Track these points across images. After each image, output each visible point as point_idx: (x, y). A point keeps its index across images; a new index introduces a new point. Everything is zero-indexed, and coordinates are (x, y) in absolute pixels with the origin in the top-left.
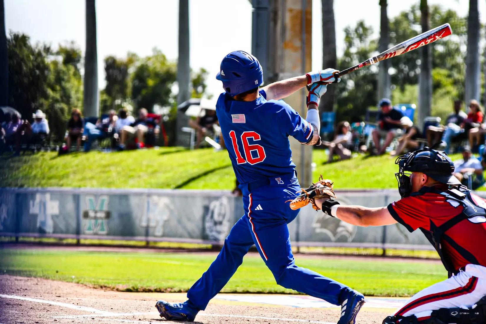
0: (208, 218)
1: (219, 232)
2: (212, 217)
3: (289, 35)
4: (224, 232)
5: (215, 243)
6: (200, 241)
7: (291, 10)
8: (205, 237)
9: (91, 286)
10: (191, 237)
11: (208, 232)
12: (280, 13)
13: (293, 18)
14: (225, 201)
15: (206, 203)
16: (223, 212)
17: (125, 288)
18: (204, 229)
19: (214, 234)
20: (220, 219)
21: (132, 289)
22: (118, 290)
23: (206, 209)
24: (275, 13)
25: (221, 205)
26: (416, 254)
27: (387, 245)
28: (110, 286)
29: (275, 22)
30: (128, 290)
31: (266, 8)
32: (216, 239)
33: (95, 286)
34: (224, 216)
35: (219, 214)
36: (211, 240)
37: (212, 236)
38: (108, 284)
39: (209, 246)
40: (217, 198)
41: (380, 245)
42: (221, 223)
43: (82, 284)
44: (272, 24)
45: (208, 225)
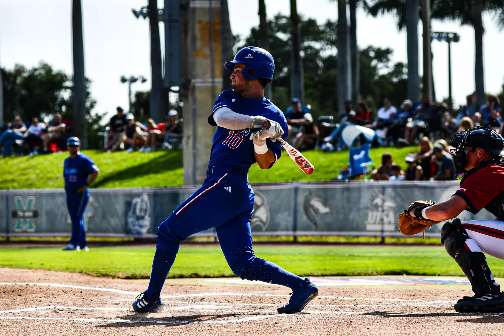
0: (130, 214)
1: (141, 226)
2: (134, 212)
3: (199, 44)
4: (146, 226)
5: (137, 236)
6: (123, 235)
7: (200, 22)
8: (127, 231)
9: (94, 275)
10: (115, 231)
11: (131, 226)
12: (190, 25)
13: (202, 29)
14: (146, 198)
15: (128, 199)
16: (144, 207)
17: (125, 276)
18: (126, 224)
19: (137, 228)
20: (143, 214)
21: (131, 276)
22: (118, 278)
23: (129, 205)
24: (186, 25)
25: (142, 201)
26: (324, 239)
27: (298, 233)
28: (111, 274)
29: (186, 33)
30: (128, 278)
31: (177, 21)
32: (139, 233)
33: (99, 275)
34: (145, 211)
35: (141, 210)
36: (133, 234)
37: (136, 230)
38: (110, 273)
39: (132, 239)
40: (138, 195)
41: (291, 233)
42: (142, 218)
43: (85, 273)
44: (183, 35)
45: (130, 220)
